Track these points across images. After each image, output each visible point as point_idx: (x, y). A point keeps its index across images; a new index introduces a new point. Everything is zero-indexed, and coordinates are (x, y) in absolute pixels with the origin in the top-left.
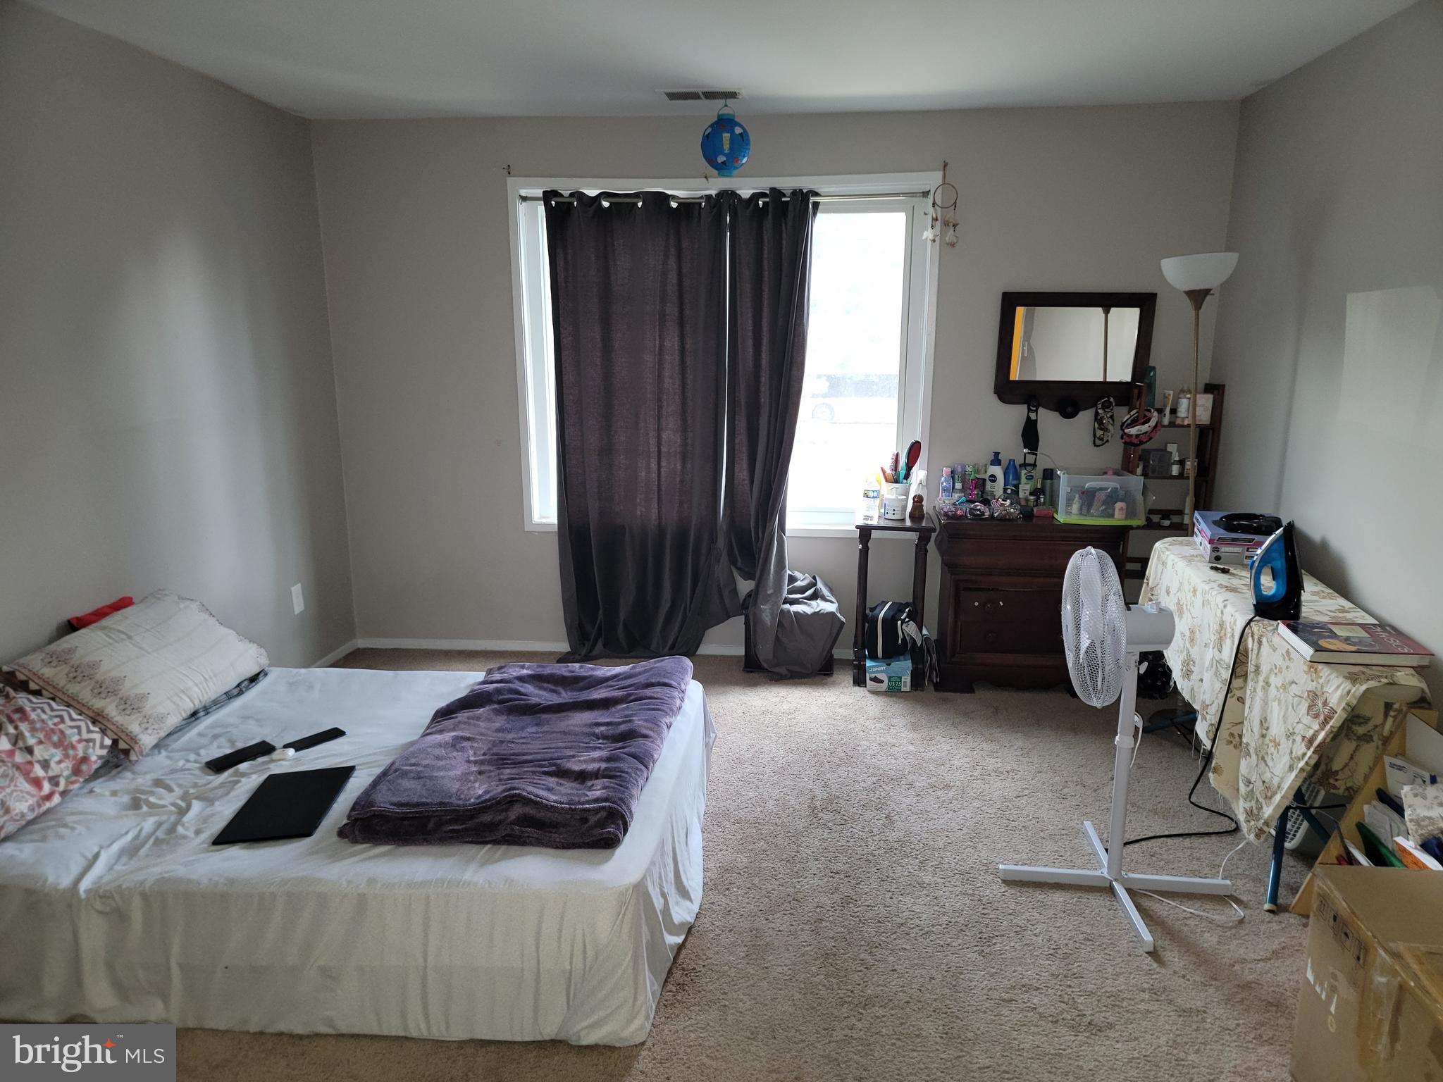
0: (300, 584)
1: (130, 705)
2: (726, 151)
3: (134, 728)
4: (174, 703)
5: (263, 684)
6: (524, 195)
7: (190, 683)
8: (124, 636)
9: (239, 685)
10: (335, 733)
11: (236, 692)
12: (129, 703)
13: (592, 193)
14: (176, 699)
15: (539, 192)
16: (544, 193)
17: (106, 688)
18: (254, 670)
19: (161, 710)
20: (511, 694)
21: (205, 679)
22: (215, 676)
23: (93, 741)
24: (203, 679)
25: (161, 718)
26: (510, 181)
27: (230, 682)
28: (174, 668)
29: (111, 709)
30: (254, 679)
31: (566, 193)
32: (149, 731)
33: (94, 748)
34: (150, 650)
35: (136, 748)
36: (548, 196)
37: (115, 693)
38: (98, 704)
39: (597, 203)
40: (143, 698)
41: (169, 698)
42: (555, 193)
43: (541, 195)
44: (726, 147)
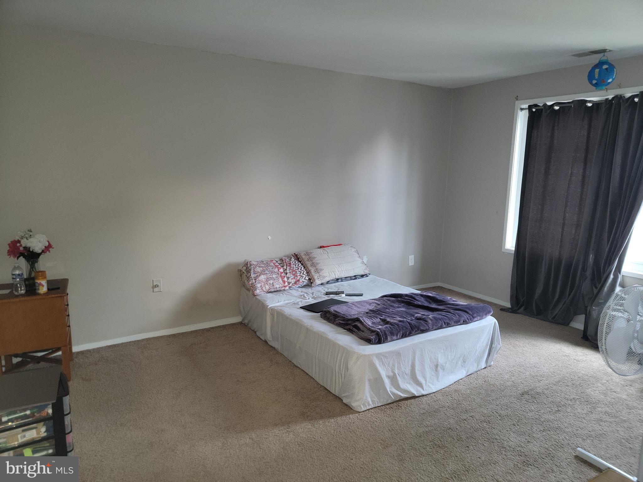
0: (413, 256)
1: (317, 271)
2: (597, 78)
3: (316, 277)
4: (329, 274)
5: (365, 279)
6: (522, 108)
7: (337, 270)
8: (326, 252)
9: (355, 276)
10: (361, 295)
11: (354, 278)
12: (317, 270)
13: (549, 103)
14: (330, 273)
15: (526, 106)
16: (529, 106)
17: (313, 265)
18: (362, 273)
19: (325, 275)
20: (411, 298)
21: (342, 270)
22: (346, 270)
23: (303, 277)
24: (341, 270)
25: (324, 277)
26: (517, 102)
27: (352, 274)
28: (334, 265)
29: (312, 270)
30: (362, 276)
31: (541, 105)
32: (319, 279)
33: (302, 279)
34: (331, 258)
35: (314, 283)
36: (530, 107)
37: (315, 266)
38: (310, 268)
39: (552, 108)
40: (321, 270)
41: (328, 272)
42: (536, 106)
43: (527, 107)
44: (597, 76)
